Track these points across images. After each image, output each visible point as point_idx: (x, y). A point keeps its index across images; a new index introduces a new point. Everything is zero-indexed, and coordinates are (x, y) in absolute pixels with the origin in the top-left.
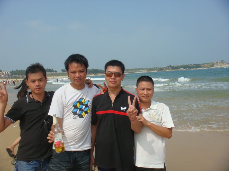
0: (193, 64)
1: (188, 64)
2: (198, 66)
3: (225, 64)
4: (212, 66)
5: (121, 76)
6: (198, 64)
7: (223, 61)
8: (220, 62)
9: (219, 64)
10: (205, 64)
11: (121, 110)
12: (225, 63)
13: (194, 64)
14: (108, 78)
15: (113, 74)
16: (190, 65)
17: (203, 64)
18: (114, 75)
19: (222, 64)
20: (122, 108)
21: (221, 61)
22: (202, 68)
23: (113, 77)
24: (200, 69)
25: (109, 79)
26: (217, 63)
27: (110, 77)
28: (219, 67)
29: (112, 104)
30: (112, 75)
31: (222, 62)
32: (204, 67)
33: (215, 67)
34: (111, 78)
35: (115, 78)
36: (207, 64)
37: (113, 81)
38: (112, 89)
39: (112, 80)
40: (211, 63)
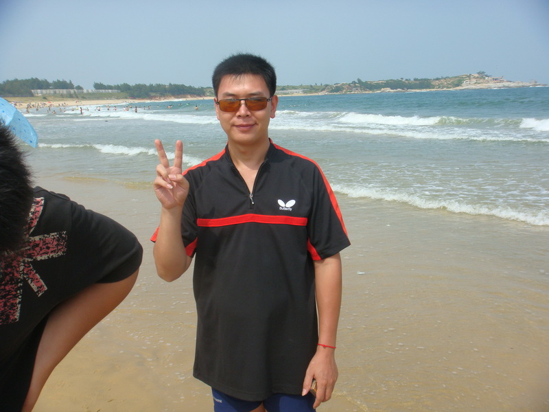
0: (412, 80)
1: (402, 79)
2: (424, 83)
3: (488, 82)
4: (458, 85)
5: (269, 104)
6: (425, 80)
7: (483, 73)
8: (477, 75)
9: (475, 81)
10: (442, 78)
11: (281, 208)
12: (487, 78)
13: (415, 80)
14: (227, 115)
15: (243, 102)
16: (407, 80)
17: (437, 79)
18: (246, 104)
19: (481, 81)
20: (280, 202)
21: (478, 73)
22: (434, 88)
23: (243, 110)
24: (428, 90)
25: (231, 118)
26: (469, 77)
27: (233, 113)
28: (474, 87)
29: (251, 196)
30: (240, 105)
31: (482, 75)
32: (439, 87)
33: (466, 86)
34: (238, 114)
35: (249, 113)
36: (445, 79)
37: (245, 123)
38: (242, 149)
39: (240, 122)
40: (456, 77)
